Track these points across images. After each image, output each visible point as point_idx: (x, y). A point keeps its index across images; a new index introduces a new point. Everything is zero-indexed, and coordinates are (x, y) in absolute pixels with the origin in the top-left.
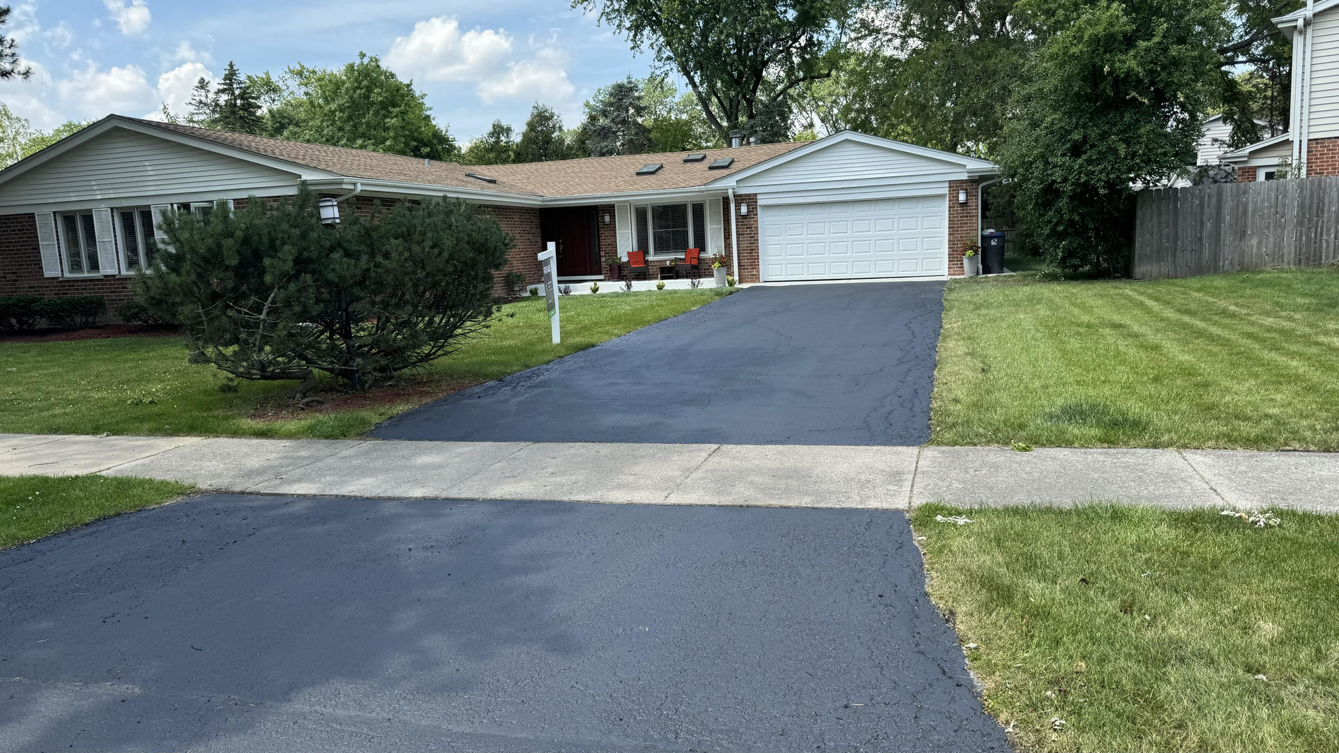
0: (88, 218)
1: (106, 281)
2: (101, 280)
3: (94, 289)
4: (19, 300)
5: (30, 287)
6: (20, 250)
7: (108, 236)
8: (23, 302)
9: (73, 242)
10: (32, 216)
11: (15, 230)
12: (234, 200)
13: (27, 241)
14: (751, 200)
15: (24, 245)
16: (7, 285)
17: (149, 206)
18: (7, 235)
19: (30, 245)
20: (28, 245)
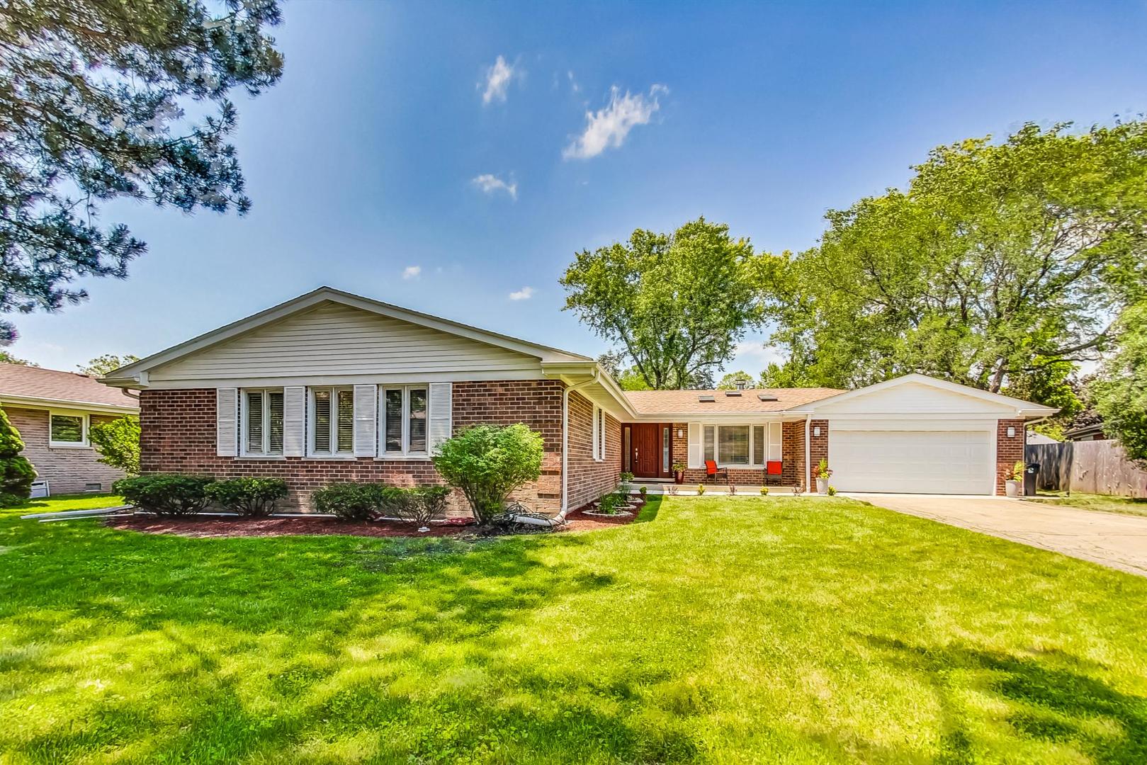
0: (277, 397)
1: (289, 463)
2: (284, 462)
3: (274, 471)
4: (188, 480)
5: (199, 466)
6: (194, 426)
7: (298, 416)
8: (193, 481)
9: (255, 421)
10: (212, 392)
11: (191, 406)
12: (453, 383)
13: (204, 418)
14: (823, 424)
15: (199, 422)
16: (173, 462)
17: (352, 386)
18: (181, 410)
19: (207, 422)
20: (204, 422)
